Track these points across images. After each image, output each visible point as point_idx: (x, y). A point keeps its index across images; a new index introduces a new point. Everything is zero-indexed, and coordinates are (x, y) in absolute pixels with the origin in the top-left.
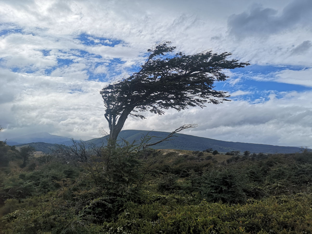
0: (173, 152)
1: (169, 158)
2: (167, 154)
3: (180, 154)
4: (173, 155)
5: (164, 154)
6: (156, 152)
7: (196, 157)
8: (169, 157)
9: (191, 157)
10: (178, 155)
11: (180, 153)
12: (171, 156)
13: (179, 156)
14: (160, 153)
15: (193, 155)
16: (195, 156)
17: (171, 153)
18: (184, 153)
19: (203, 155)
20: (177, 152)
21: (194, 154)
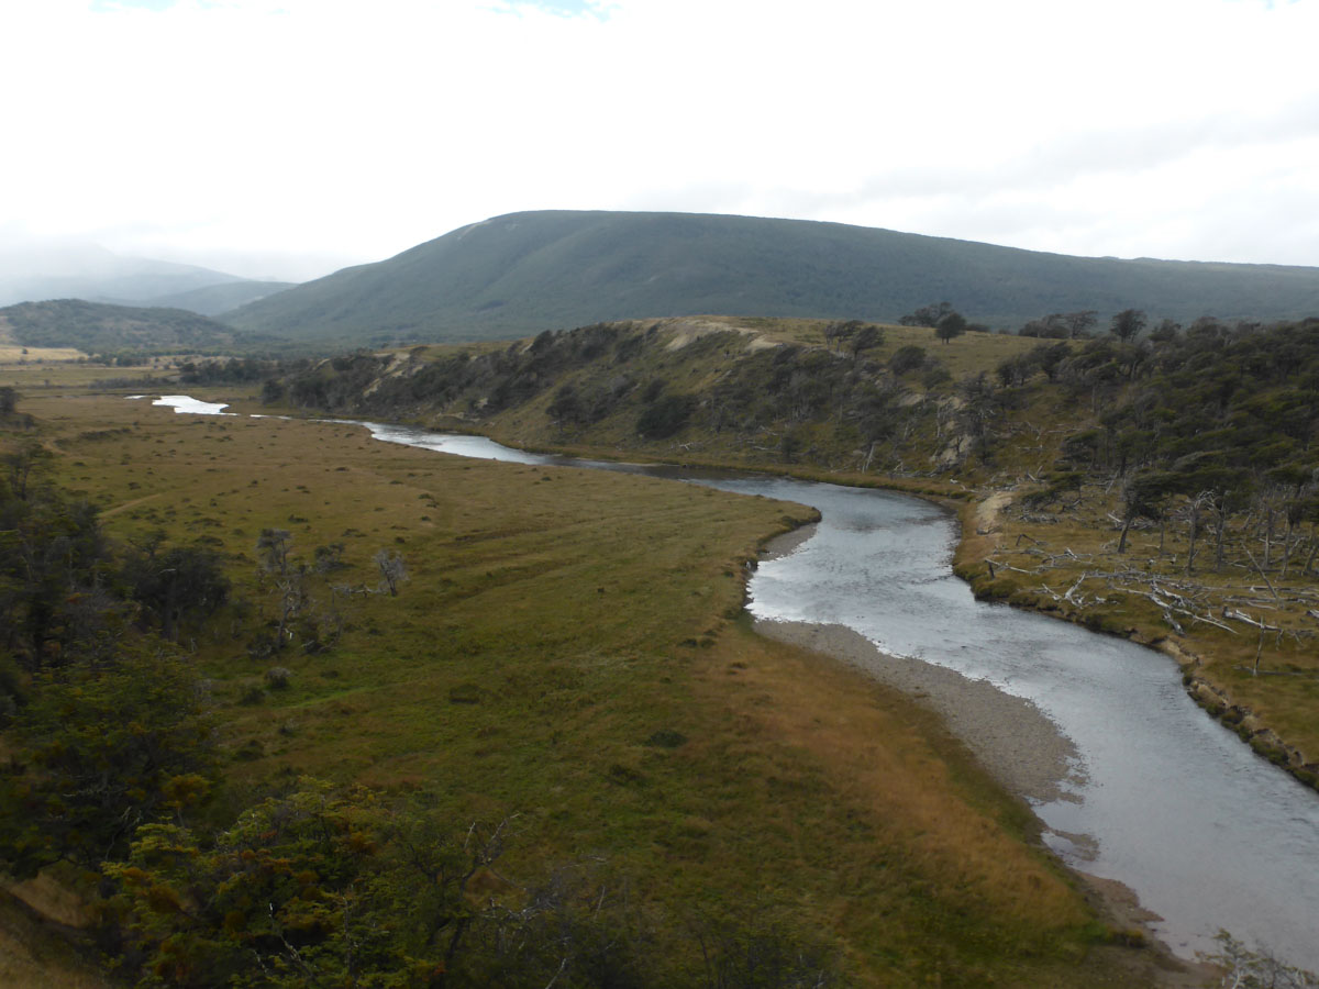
0: (723, 332)
1: (697, 364)
2: (689, 346)
3: (760, 343)
4: (718, 347)
5: (673, 343)
6: (637, 333)
7: (842, 354)
8: (701, 357)
9: (814, 355)
10: (747, 348)
11: (758, 336)
12: (713, 354)
13: (749, 352)
14: (655, 341)
15: (826, 347)
16: (838, 350)
17: (711, 336)
18: (778, 336)
19: (880, 343)
20: (744, 331)
21: (836, 340)
